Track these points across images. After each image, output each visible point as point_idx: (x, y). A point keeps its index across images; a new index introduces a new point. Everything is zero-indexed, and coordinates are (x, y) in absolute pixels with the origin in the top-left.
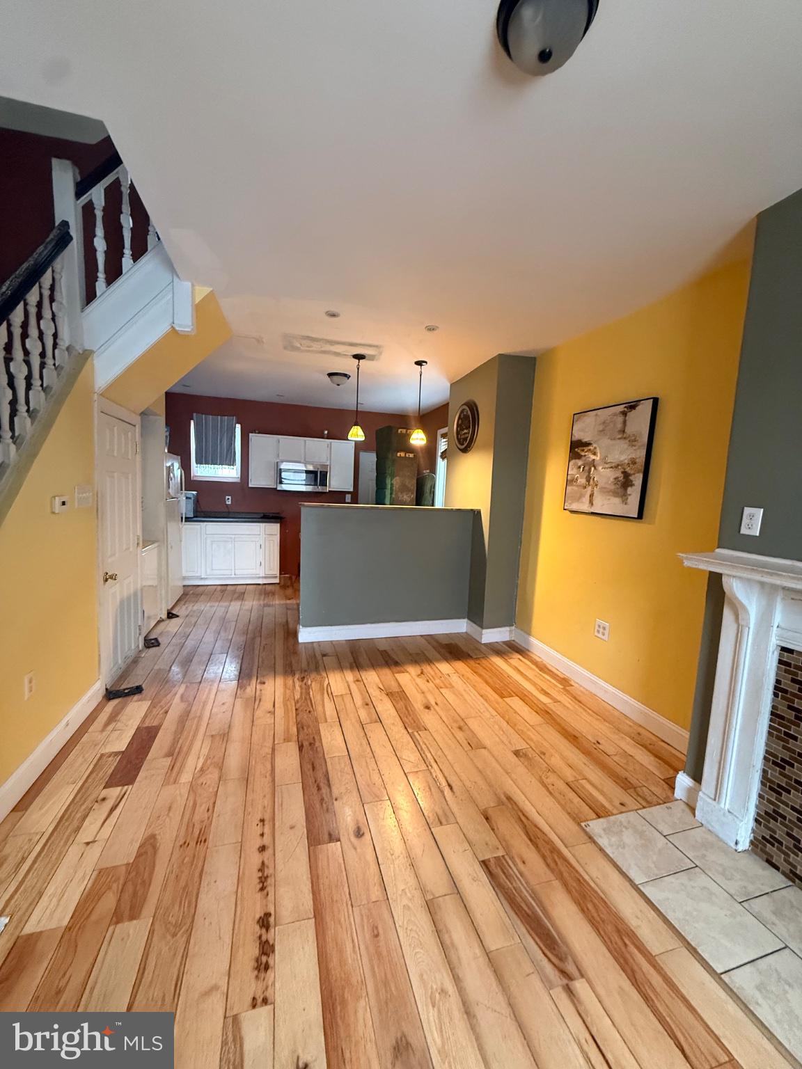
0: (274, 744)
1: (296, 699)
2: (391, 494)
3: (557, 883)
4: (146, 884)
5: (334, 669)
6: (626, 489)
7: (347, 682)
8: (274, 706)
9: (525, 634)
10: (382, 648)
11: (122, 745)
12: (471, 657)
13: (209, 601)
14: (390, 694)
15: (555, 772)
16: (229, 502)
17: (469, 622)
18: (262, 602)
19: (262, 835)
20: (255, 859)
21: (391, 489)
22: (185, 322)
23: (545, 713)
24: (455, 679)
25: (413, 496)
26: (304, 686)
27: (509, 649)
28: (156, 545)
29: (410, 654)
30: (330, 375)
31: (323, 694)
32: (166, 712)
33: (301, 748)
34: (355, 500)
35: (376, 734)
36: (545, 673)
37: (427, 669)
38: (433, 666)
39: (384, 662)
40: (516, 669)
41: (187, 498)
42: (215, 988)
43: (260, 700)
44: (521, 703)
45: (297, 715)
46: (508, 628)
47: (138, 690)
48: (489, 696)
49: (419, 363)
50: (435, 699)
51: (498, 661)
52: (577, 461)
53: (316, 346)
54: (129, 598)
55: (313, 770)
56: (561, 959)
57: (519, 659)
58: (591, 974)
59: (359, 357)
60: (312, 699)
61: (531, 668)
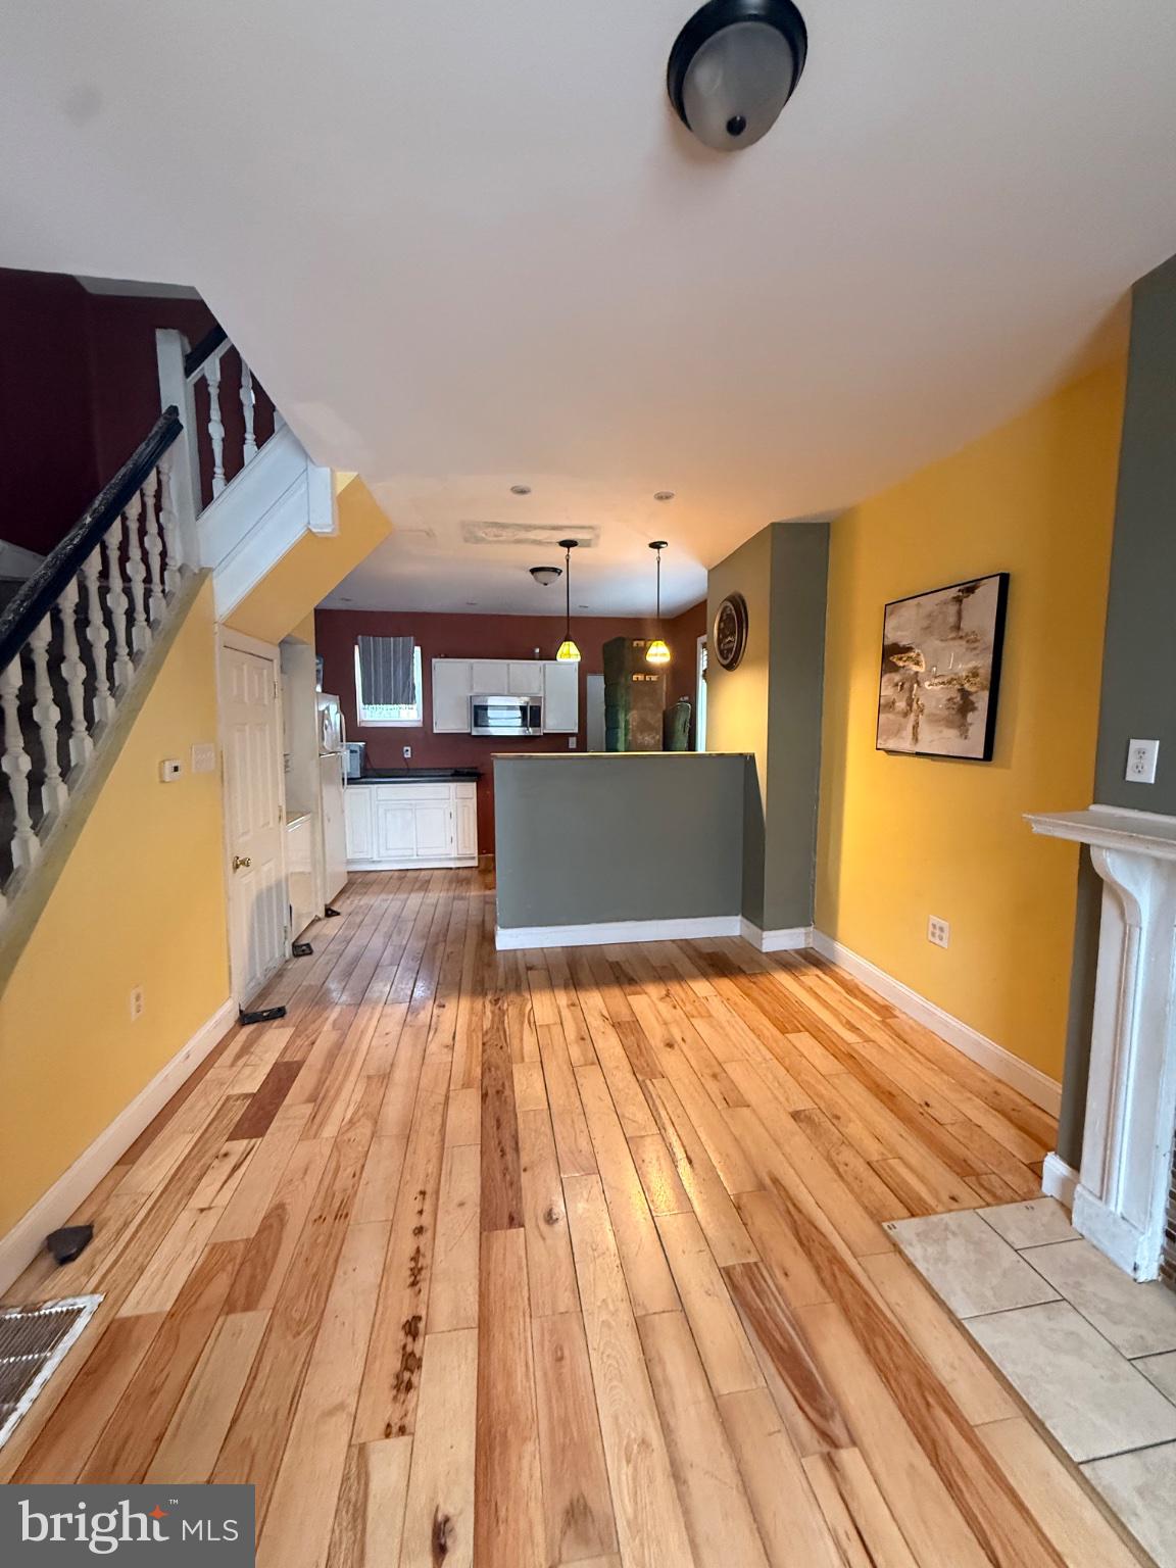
0: (448, 1091)
1: (485, 1027)
2: (626, 735)
3: (832, 1308)
4: (268, 1267)
5: (541, 988)
6: (964, 716)
7: (558, 1007)
8: (454, 1038)
9: (828, 939)
10: (612, 958)
11: (253, 1087)
12: (744, 972)
13: (382, 892)
14: (617, 1025)
15: (852, 1146)
16: (408, 755)
17: (745, 921)
18: (451, 894)
19: (421, 1212)
20: (408, 1245)
21: (626, 728)
22: (324, 520)
23: (849, 1058)
24: (717, 1007)
25: (659, 737)
26: (497, 1011)
27: (803, 961)
28: (309, 816)
29: (653, 967)
30: (534, 571)
31: (522, 1023)
32: (313, 1043)
33: (484, 1096)
34: (582, 747)
35: (591, 1082)
36: (856, 997)
37: (676, 989)
38: (685, 986)
39: (612, 978)
40: (810, 990)
41: (352, 752)
42: (341, 1406)
43: (436, 1030)
44: (812, 1041)
45: (484, 1051)
46: (802, 930)
47: (280, 1013)
48: (765, 1031)
49: (656, 545)
50: (682, 1032)
51: (783, 978)
52: (893, 675)
53: (506, 534)
54: (269, 889)
55: (498, 1128)
56: (824, 1416)
57: (817, 976)
58: (867, 1440)
59: (568, 544)
60: (507, 1030)
61: (832, 989)
